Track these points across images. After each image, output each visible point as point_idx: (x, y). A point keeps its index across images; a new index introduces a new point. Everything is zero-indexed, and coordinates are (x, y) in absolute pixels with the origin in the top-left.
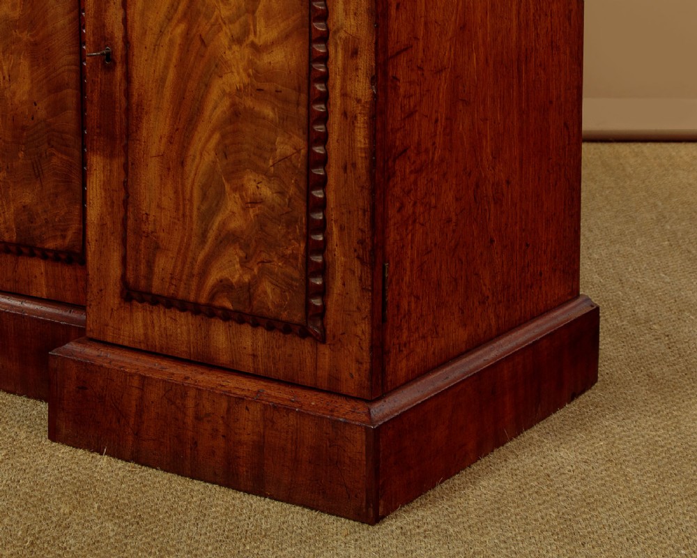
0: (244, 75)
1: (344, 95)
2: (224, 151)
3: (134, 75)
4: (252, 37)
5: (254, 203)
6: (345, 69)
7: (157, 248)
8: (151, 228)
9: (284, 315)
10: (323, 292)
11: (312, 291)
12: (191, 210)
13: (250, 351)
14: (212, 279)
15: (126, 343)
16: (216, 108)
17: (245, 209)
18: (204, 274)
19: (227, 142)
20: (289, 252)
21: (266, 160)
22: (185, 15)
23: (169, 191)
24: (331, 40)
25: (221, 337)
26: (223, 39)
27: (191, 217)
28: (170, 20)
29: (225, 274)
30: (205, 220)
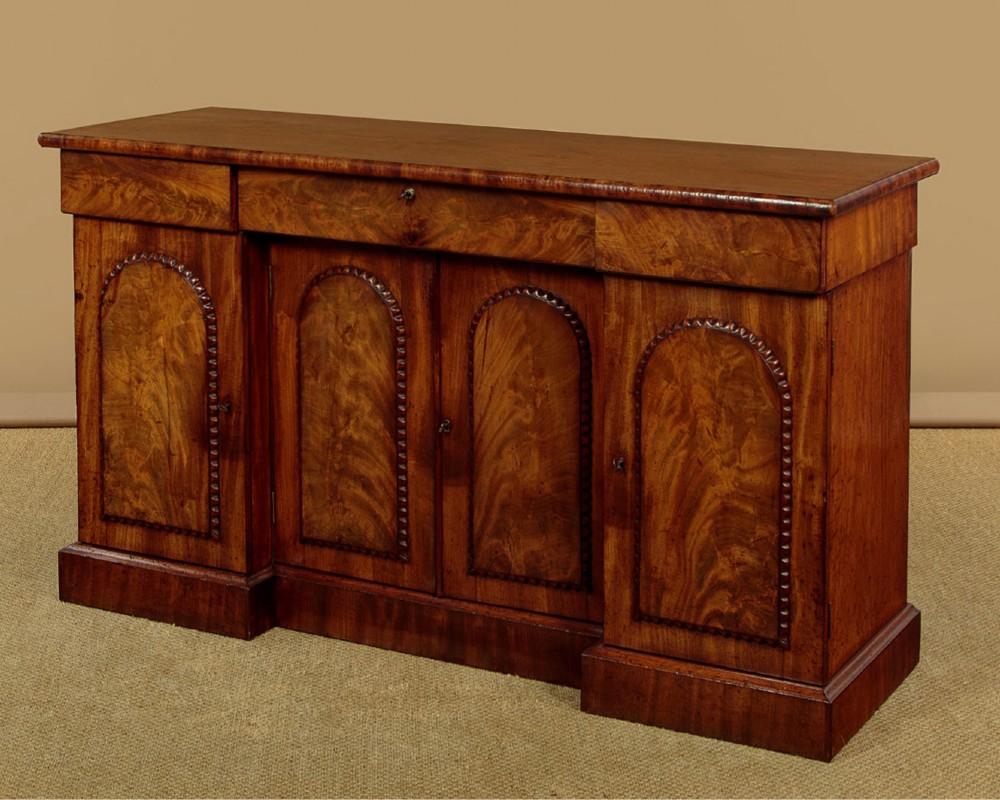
0: (731, 485)
1: (803, 502)
2: (715, 531)
3: (646, 479)
4: (737, 464)
5: (739, 564)
6: (804, 486)
7: (664, 589)
8: (659, 576)
9: (762, 634)
10: (789, 619)
11: (782, 619)
12: (691, 566)
13: (733, 655)
14: (707, 610)
15: (636, 648)
16: (710, 503)
17: (733, 568)
18: (701, 606)
19: (719, 526)
20: (765, 595)
21: (748, 539)
22: (686, 445)
23: (674, 553)
24: (794, 468)
25: (710, 645)
26: (715, 463)
27: (691, 570)
28: (674, 446)
29: (717, 607)
30: (703, 571)
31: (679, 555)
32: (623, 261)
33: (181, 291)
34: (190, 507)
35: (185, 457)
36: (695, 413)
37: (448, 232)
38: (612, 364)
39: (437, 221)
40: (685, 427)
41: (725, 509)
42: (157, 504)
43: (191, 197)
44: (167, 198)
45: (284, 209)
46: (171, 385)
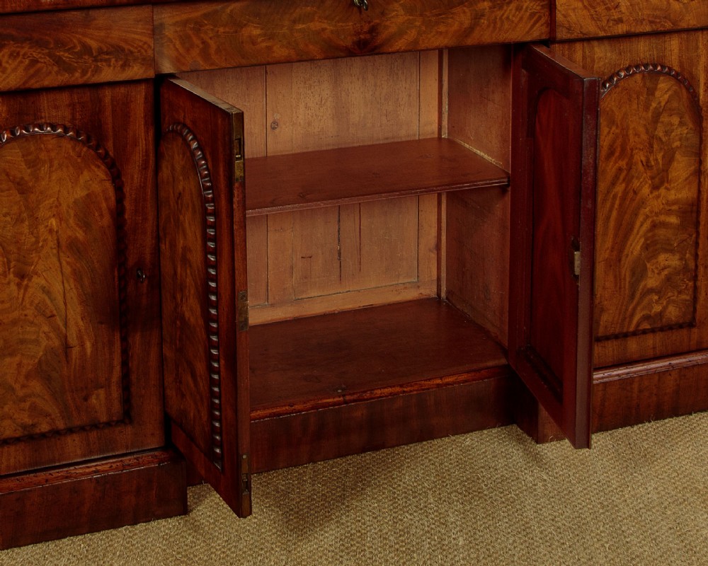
2: (646, 247)
4: (666, 185)
5: (664, 269)
7: (602, 312)
8: (598, 301)
9: (681, 320)
12: (625, 284)
13: (651, 346)
14: (637, 318)
16: (642, 225)
17: (659, 274)
18: (632, 315)
19: (648, 242)
20: (684, 288)
21: (672, 245)
22: (624, 180)
23: (611, 278)
26: (646, 190)
27: (625, 287)
29: (645, 312)
30: (634, 287)
31: (615, 277)
32: (581, 27)
33: (79, 160)
34: (98, 398)
35: (88, 345)
36: (632, 150)
37: (401, 33)
39: (388, 23)
40: (623, 163)
41: (654, 226)
42: (52, 409)
43: (101, 48)
44: (66, 56)
45: (211, 42)
46: (67, 270)
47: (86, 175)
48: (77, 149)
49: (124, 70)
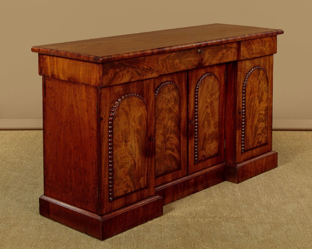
1: (269, 106)
3: (246, 114)
4: (262, 102)
6: (270, 102)
7: (249, 141)
8: (248, 138)
14: (256, 142)
15: (242, 161)
16: (257, 114)
19: (258, 119)
21: (263, 120)
22: (253, 101)
30: (255, 133)
31: (252, 130)
33: (140, 104)
34: (142, 180)
35: (140, 163)
36: (255, 92)
37: (208, 60)
38: (238, 85)
39: (205, 57)
40: (253, 96)
41: (259, 114)
42: (131, 184)
43: (147, 68)
44: (139, 71)
45: (168, 65)
46: (136, 139)
47: (141, 108)
48: (139, 100)
49: (152, 74)
